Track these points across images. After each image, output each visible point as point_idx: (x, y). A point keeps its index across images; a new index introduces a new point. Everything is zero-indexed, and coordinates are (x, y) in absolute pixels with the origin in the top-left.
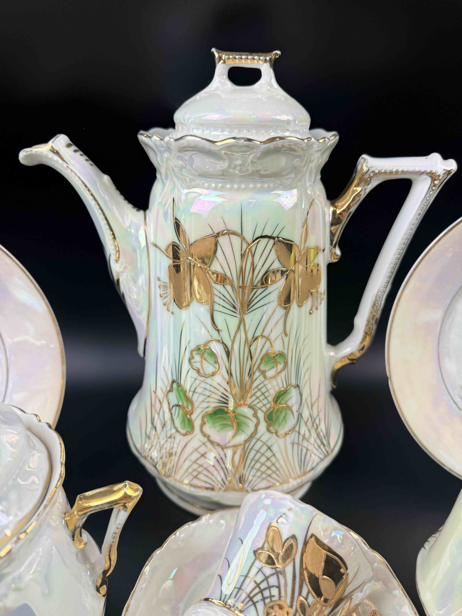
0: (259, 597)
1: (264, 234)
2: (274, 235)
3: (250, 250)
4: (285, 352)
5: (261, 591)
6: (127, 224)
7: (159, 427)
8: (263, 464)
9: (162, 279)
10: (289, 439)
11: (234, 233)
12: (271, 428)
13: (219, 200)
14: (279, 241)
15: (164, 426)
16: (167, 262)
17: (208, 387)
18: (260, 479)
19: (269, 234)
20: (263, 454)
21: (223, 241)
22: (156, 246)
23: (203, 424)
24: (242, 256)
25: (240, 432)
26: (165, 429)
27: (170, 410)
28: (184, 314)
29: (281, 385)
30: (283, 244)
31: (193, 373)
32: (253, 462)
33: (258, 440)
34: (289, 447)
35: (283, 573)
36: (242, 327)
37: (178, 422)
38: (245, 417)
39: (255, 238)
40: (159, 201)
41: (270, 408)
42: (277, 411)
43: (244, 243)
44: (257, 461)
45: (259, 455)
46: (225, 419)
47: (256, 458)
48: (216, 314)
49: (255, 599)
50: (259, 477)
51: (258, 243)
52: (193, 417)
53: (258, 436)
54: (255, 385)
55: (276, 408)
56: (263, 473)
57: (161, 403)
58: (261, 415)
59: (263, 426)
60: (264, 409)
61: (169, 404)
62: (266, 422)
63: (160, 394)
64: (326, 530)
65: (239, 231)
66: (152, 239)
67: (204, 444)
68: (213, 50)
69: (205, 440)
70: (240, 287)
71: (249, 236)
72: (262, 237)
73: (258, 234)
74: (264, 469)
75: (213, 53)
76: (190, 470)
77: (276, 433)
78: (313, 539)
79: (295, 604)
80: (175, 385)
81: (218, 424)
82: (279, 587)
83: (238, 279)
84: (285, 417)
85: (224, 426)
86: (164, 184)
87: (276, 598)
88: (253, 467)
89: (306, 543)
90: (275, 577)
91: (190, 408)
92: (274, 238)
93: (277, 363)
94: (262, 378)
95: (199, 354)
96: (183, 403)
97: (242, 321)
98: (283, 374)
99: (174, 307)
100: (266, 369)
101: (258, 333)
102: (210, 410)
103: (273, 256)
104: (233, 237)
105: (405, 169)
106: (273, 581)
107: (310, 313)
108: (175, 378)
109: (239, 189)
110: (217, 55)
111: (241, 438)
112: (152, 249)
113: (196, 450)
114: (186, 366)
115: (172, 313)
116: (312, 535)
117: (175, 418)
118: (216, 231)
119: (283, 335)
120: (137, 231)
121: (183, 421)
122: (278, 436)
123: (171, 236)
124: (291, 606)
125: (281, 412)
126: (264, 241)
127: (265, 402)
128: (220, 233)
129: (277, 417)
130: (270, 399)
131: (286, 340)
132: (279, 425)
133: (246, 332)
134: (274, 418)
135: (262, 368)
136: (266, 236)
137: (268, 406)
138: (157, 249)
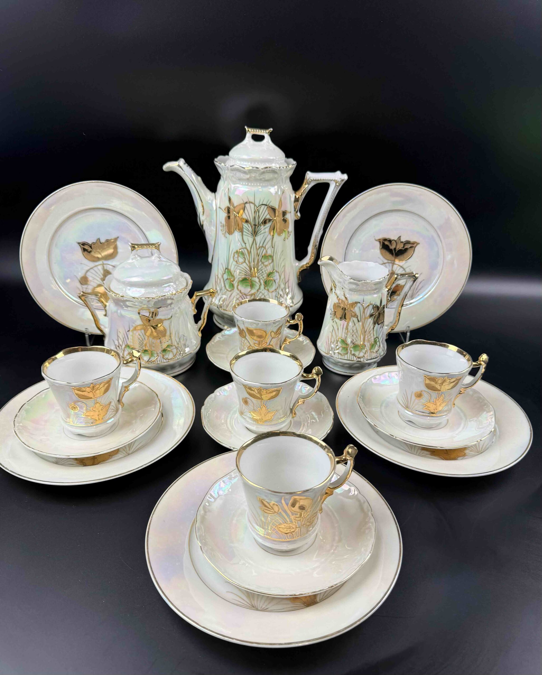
1: (263, 204)
2: (267, 204)
3: (258, 209)
4: (272, 255)
6: (208, 199)
9: (222, 222)
10: (274, 294)
11: (252, 203)
12: (266, 288)
13: (247, 190)
14: (269, 207)
16: (225, 215)
17: (240, 269)
19: (265, 204)
21: (247, 205)
22: (220, 208)
23: (238, 285)
24: (255, 212)
25: (253, 288)
26: (222, 291)
27: (224, 282)
28: (231, 237)
29: (270, 269)
30: (271, 209)
31: (234, 263)
34: (274, 297)
36: (254, 242)
37: (227, 287)
38: (255, 282)
39: (260, 205)
40: (222, 189)
42: (269, 281)
43: (255, 207)
46: (247, 283)
48: (244, 237)
51: (260, 207)
52: (234, 283)
53: (260, 291)
54: (259, 268)
55: (268, 279)
57: (220, 280)
58: (262, 282)
59: (262, 287)
60: (263, 279)
61: (224, 280)
62: (264, 285)
63: (220, 276)
65: (254, 202)
66: (218, 206)
67: (238, 294)
68: (246, 127)
69: (239, 292)
70: (254, 225)
71: (257, 204)
73: (261, 203)
75: (245, 129)
77: (268, 290)
80: (226, 270)
81: (244, 285)
83: (253, 222)
84: (272, 284)
85: (247, 286)
86: (225, 183)
91: (233, 278)
92: (267, 205)
93: (269, 259)
94: (262, 265)
95: (237, 254)
96: (230, 277)
97: (254, 240)
98: (271, 265)
99: (227, 235)
101: (261, 245)
102: (241, 279)
103: (267, 213)
105: (324, 179)
107: (284, 240)
108: (226, 267)
109: (254, 186)
110: (247, 129)
111: (254, 291)
112: (218, 209)
113: (235, 297)
114: (231, 260)
115: (226, 237)
117: (226, 285)
118: (245, 202)
119: (271, 247)
120: (212, 201)
121: (230, 286)
122: (269, 292)
123: (227, 204)
125: (270, 281)
126: (263, 206)
127: (264, 276)
128: (246, 203)
129: (269, 283)
130: (266, 275)
131: (273, 249)
132: (270, 287)
133: (256, 244)
134: (268, 283)
135: (263, 260)
136: (264, 205)
137: (265, 278)
138: (221, 210)
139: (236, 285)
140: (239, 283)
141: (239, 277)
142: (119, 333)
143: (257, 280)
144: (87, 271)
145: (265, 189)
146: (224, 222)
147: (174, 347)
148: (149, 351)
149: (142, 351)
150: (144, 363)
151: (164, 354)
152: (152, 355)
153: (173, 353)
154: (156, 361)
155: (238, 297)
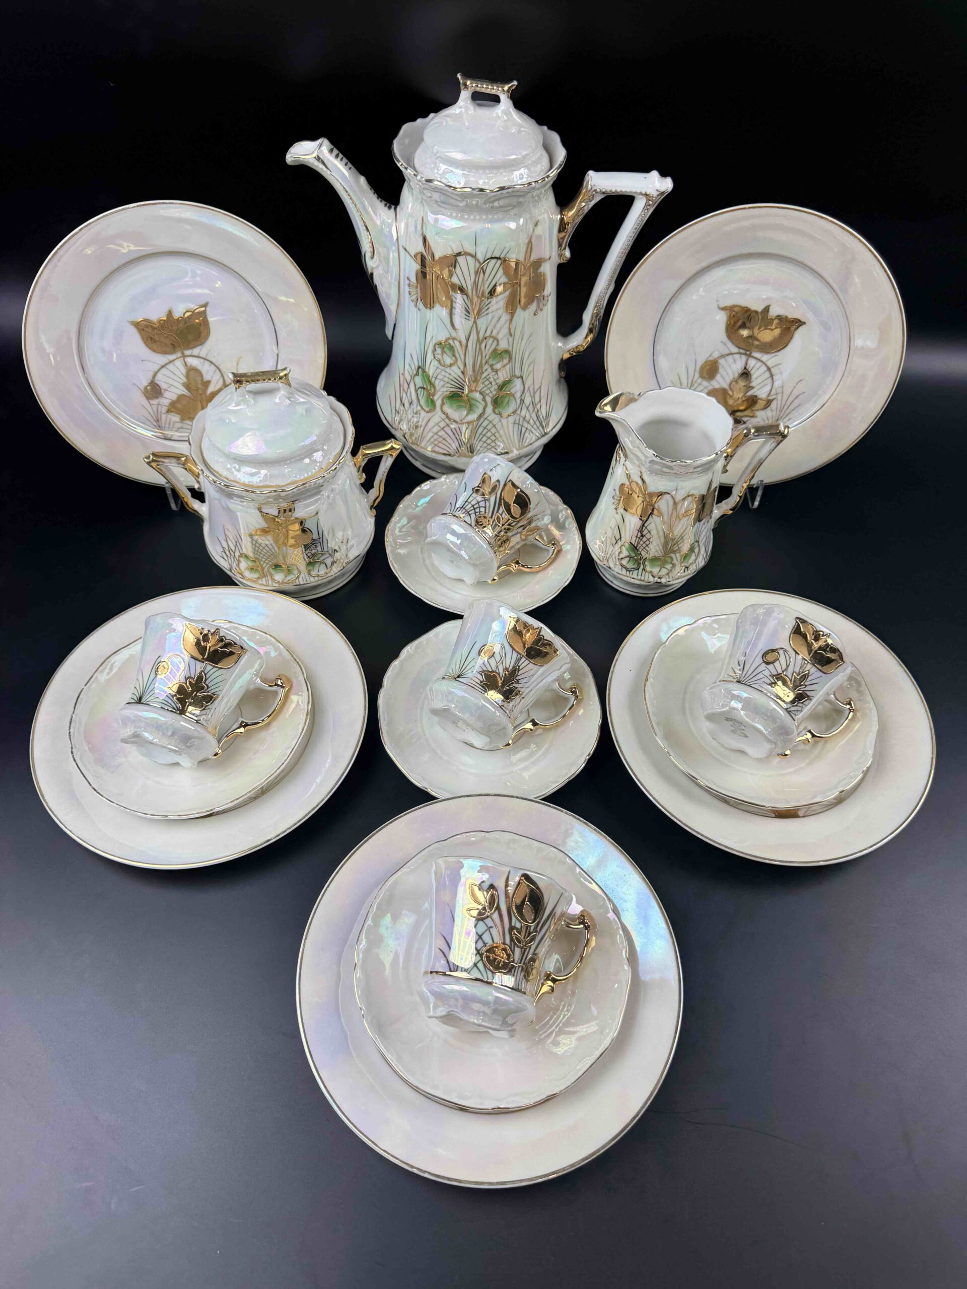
0: (473, 511)
1: (493, 256)
2: (502, 257)
3: (482, 268)
4: (510, 349)
5: (474, 509)
6: (381, 221)
7: (407, 404)
8: (489, 438)
9: (411, 279)
10: (511, 419)
11: (470, 255)
12: (496, 410)
13: (460, 226)
14: (506, 261)
15: (411, 403)
16: (416, 267)
17: (447, 375)
18: (486, 449)
19: (497, 256)
20: (489, 430)
21: (461, 259)
22: (406, 250)
23: (443, 404)
24: (476, 272)
25: (472, 412)
26: (412, 406)
27: (416, 391)
28: (429, 314)
29: (505, 376)
30: (508, 263)
31: (435, 363)
32: (481, 436)
33: (486, 419)
34: (511, 426)
35: (489, 500)
36: (475, 328)
37: (422, 402)
38: (476, 400)
39: (486, 258)
41: (496, 394)
42: (502, 397)
43: (477, 262)
44: (484, 435)
45: (485, 431)
46: (460, 401)
47: (483, 433)
48: (454, 317)
49: (470, 513)
50: (485, 447)
51: (488, 263)
52: (435, 398)
53: (485, 416)
54: (484, 376)
55: (501, 395)
56: (489, 444)
57: (409, 385)
58: (488, 399)
59: (490, 409)
60: (491, 395)
61: (415, 386)
62: (493, 405)
63: (408, 377)
64: (520, 478)
65: (474, 254)
66: (402, 242)
67: (443, 420)
68: (459, 76)
69: (444, 417)
71: (480, 257)
72: (491, 258)
73: (488, 256)
74: (489, 441)
75: (458, 79)
76: (432, 440)
77: (500, 415)
78: (510, 483)
79: (494, 516)
80: (420, 371)
81: (454, 405)
82: (485, 507)
83: (472, 290)
84: (508, 402)
85: (460, 407)
87: (483, 513)
88: (480, 440)
89: (505, 485)
90: (483, 502)
91: (433, 390)
92: (501, 259)
93: (503, 358)
94: (489, 370)
95: (440, 348)
96: (427, 386)
97: (475, 324)
98: (508, 367)
99: (420, 305)
100: (494, 362)
101: (488, 334)
102: (448, 393)
103: (500, 273)
104: (469, 258)
106: (482, 504)
107: (535, 314)
108: (420, 365)
109: (474, 219)
110: (461, 81)
111: (473, 417)
112: (403, 252)
113: (437, 424)
114: (430, 356)
115: (419, 311)
116: (510, 481)
117: (420, 398)
118: (456, 251)
119: (508, 336)
120: (390, 228)
121: (427, 401)
122: (501, 417)
123: (420, 248)
124: (491, 517)
125: (505, 397)
126: (494, 261)
127: (492, 389)
128: (459, 254)
129: (502, 402)
130: (496, 387)
131: (511, 340)
132: (503, 408)
133: (478, 333)
134: (499, 402)
135: (491, 362)
136: (495, 258)
137: (494, 393)
138: (407, 254)
139: (438, 403)
140: (445, 401)
141: (445, 389)
142: (226, 529)
143: (477, 396)
144: (157, 372)
145: (497, 227)
146: (413, 280)
147: (327, 555)
148: (283, 566)
149: (271, 566)
150: (277, 585)
151: (310, 568)
152: (289, 571)
153: (326, 565)
154: (297, 581)
155: (443, 424)
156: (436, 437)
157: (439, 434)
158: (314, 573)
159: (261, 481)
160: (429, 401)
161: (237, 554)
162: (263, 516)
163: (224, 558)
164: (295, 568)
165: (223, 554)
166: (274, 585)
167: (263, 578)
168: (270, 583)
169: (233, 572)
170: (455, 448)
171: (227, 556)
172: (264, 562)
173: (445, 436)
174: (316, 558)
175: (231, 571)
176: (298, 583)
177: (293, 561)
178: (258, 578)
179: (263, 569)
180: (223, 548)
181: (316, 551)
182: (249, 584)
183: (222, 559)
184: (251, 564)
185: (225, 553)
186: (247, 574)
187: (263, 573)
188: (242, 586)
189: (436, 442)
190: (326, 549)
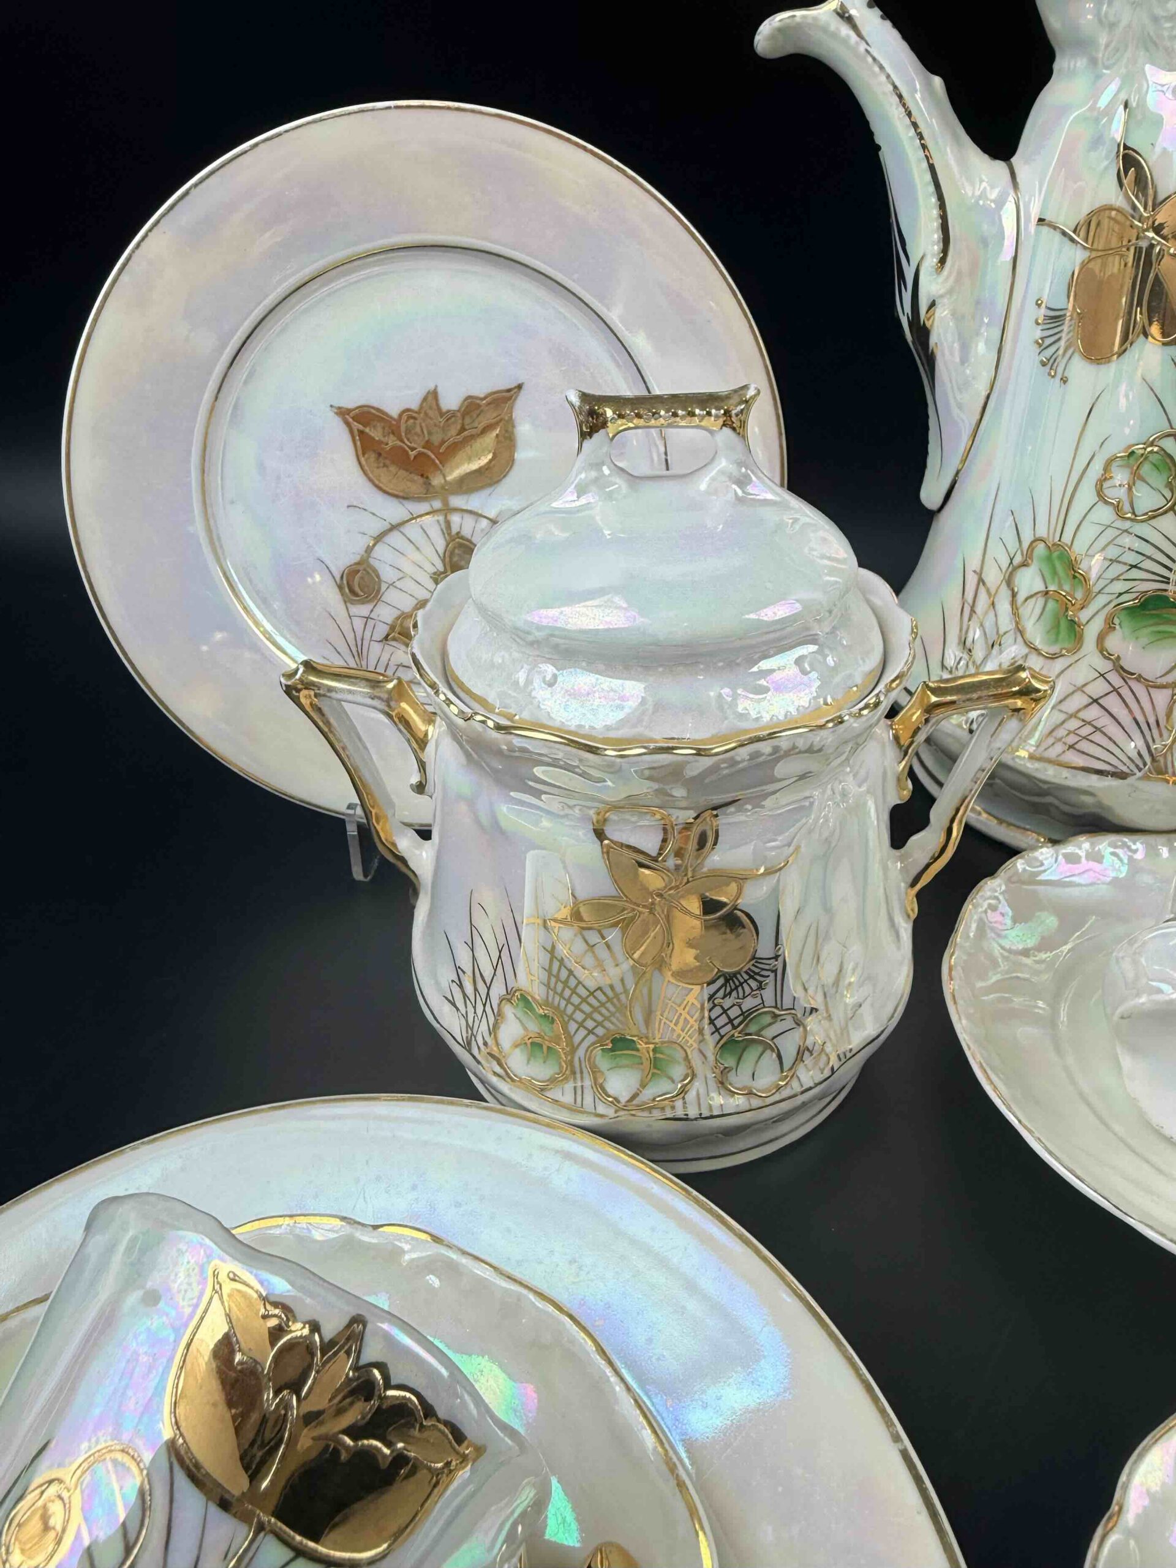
15: (994, 642)
16: (1074, 257)
23: (1108, 629)
27: (1016, 609)
31: (1101, 513)
46: (1165, 620)
52: (1085, 615)
57: (991, 597)
61: (1015, 595)
67: (1103, 675)
80: (1041, 548)
81: (1145, 632)
91: (1079, 594)
96: (1060, 586)
102: (1127, 600)
108: (1042, 533)
113: (1080, 689)
114: (1085, 496)
117: (1028, 625)
121: (1054, 626)
123: (1103, 195)
139: (1091, 633)
140: (1116, 621)
141: (1119, 586)
142: (476, 909)
144: (379, 538)
146: (1059, 297)
147: (789, 1023)
148: (641, 1045)
149: (601, 1041)
150: (610, 1112)
151: (730, 1062)
152: (657, 1066)
153: (779, 1057)
154: (679, 1104)
155: (1098, 688)
156: (1073, 724)
157: (1081, 715)
158: (740, 1078)
159: (622, 723)
160: (1064, 624)
161: (498, 990)
162: (607, 852)
163: (454, 1004)
164: (679, 1055)
165: (456, 989)
166: (601, 1109)
167: (566, 1079)
168: (589, 1099)
169: (475, 1051)
170: (1134, 755)
171: (465, 995)
172: (581, 1025)
173: (1105, 721)
174: (753, 1028)
175: (468, 1046)
176: (680, 1113)
177: (678, 1029)
178: (552, 1081)
179: (574, 1050)
180: (458, 968)
181: (758, 1001)
182: (518, 1096)
183: (447, 1007)
184: (533, 1027)
185: (461, 986)
186: (518, 1062)
187: (571, 1063)
188: (493, 1103)
189: (1071, 739)
190: (787, 1003)
